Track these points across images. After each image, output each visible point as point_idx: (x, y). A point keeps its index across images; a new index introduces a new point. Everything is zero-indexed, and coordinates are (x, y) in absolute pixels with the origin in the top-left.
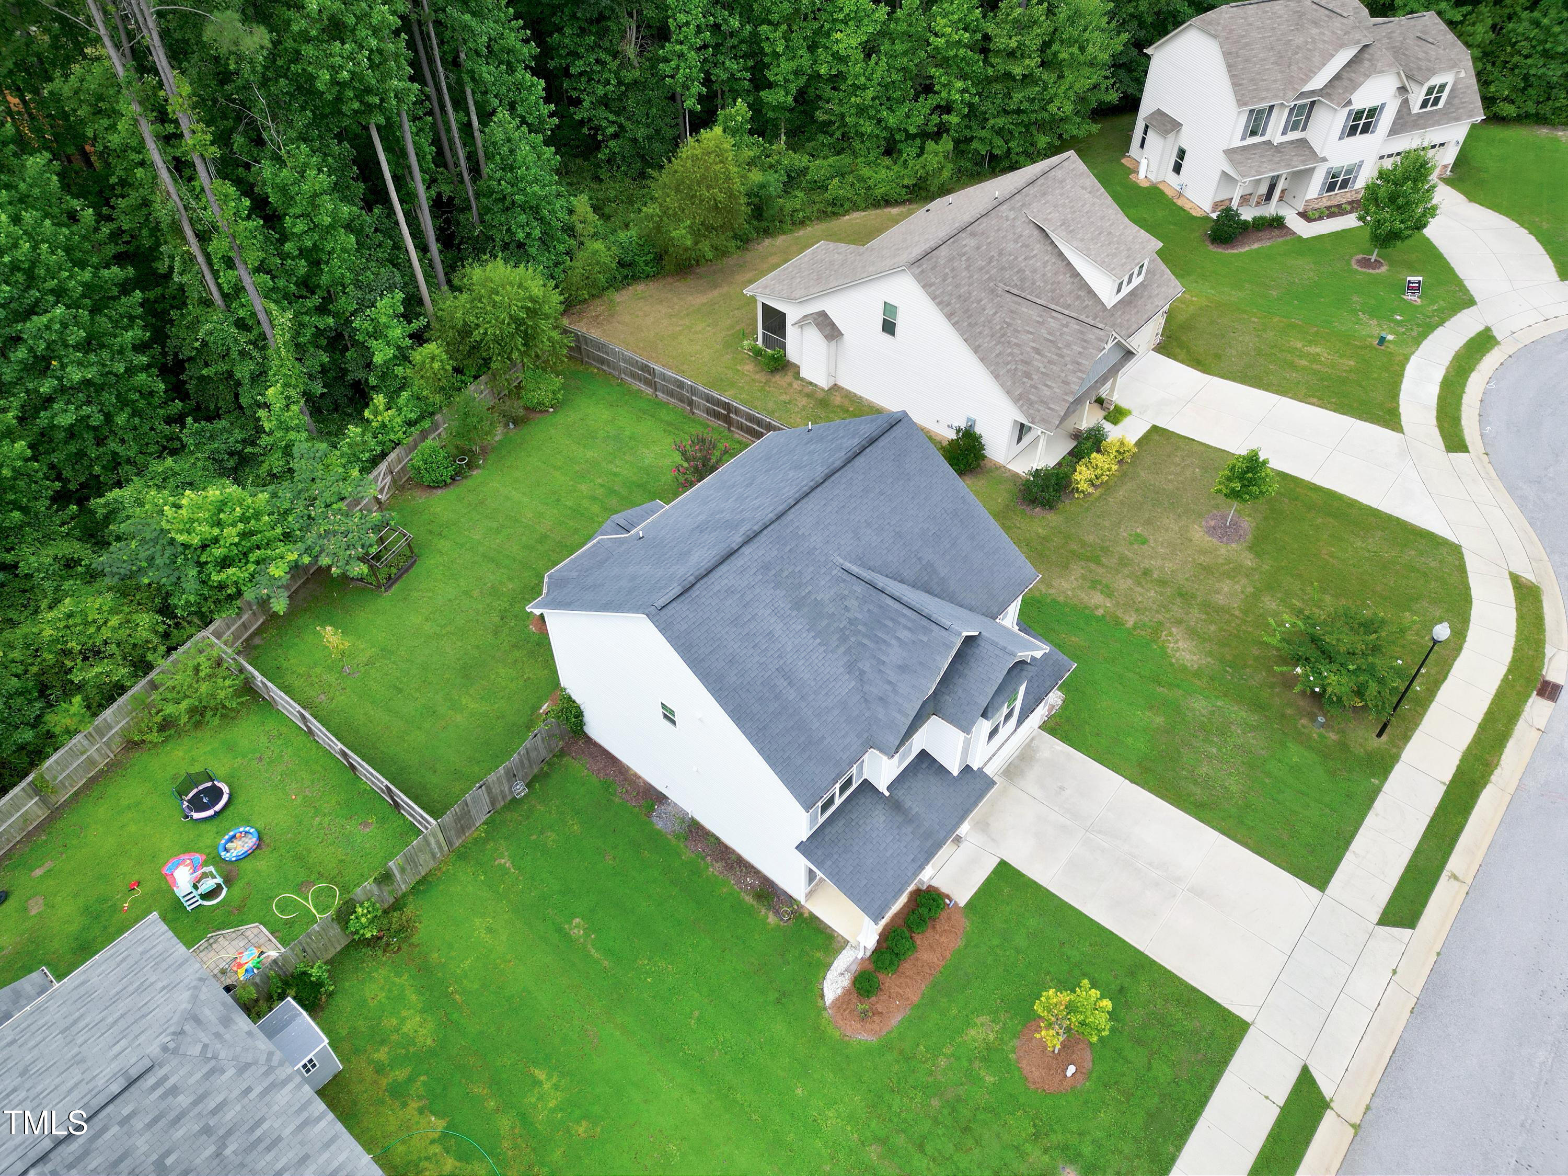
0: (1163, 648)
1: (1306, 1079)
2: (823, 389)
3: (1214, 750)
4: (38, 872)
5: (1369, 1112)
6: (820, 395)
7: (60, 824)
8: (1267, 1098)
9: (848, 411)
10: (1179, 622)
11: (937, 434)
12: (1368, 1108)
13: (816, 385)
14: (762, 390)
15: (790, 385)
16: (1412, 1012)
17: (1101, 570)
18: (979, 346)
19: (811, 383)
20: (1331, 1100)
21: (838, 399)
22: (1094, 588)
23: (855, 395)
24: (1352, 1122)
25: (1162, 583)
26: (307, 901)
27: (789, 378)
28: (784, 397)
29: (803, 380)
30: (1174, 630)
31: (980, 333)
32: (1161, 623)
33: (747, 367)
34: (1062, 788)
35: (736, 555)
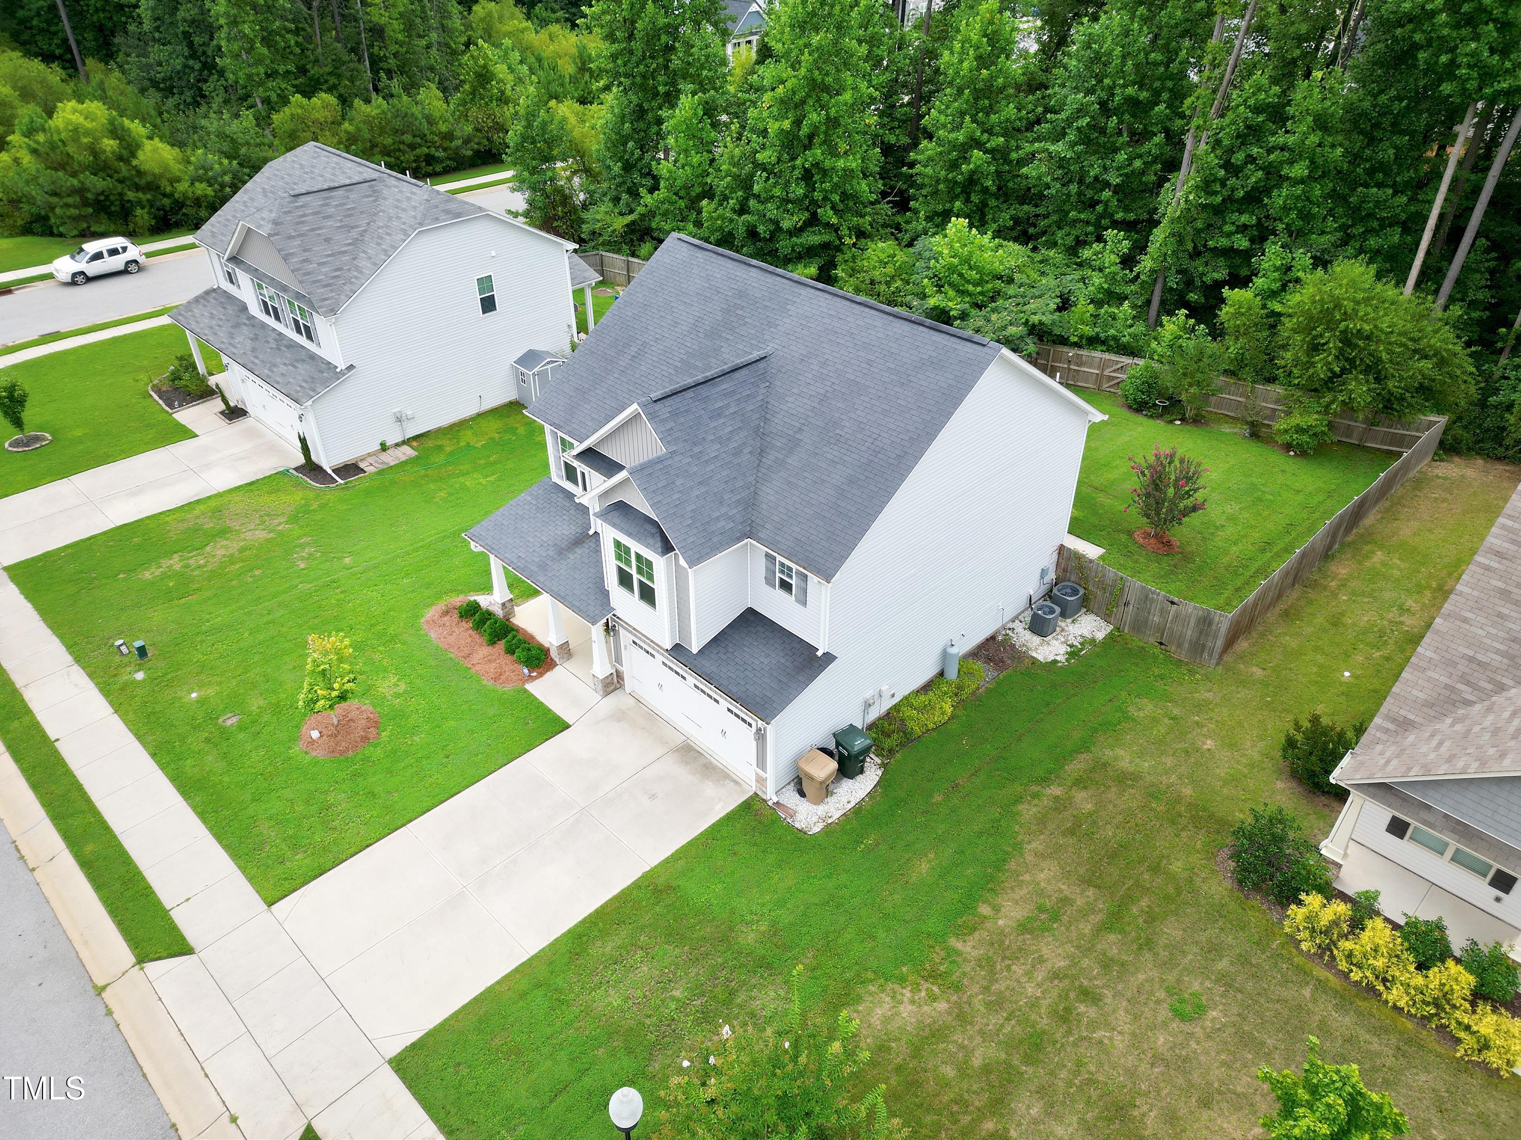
0: (902, 980)
1: (182, 948)
3: (677, 994)
5: (104, 1011)
8: (188, 900)
10: (962, 1017)
12: (109, 1013)
16: (174, 1126)
17: (1087, 929)
18: (1465, 620)
20: (142, 969)
22: (1041, 909)
24: (109, 989)
25: (1064, 1017)
30: (942, 1006)
31: (1500, 615)
32: (958, 988)
34: (653, 796)
35: (746, 267)
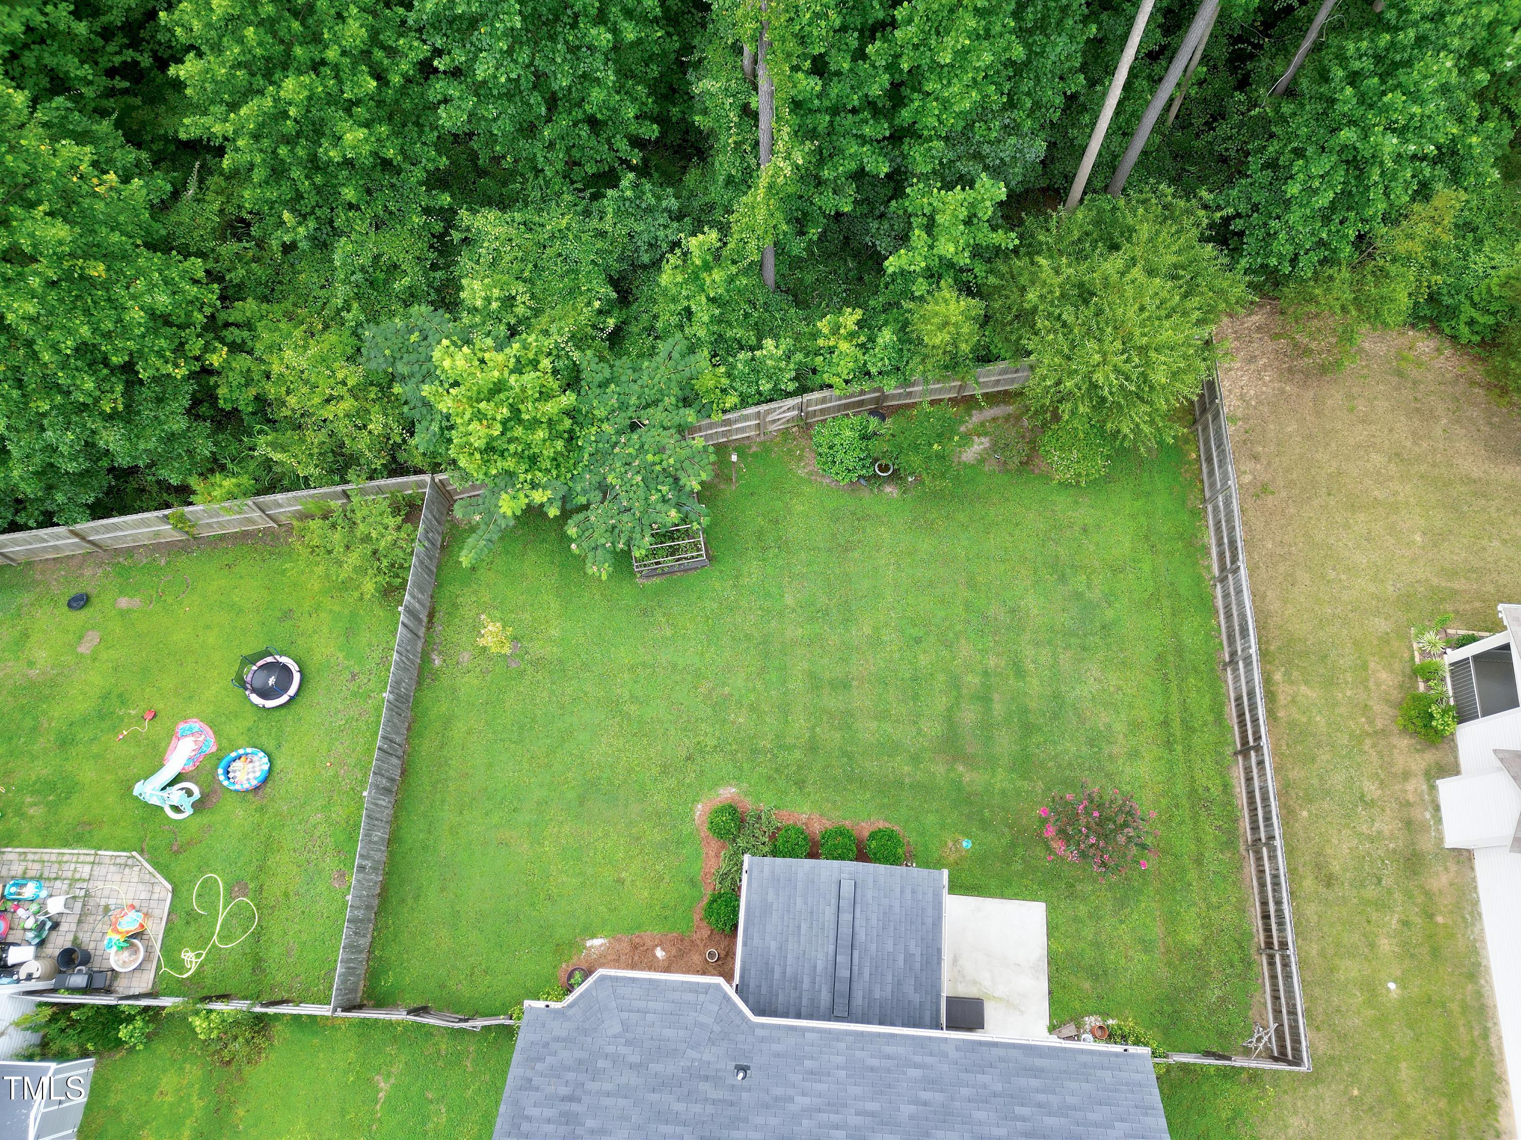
2: (1440, 839)
4: (124, 602)
6: (1426, 844)
7: (182, 562)
9: (1431, 916)
11: (1510, 1114)
13: (1439, 821)
14: (1358, 739)
15: (1406, 775)
19: (1437, 808)
21: (1444, 879)
23: (1476, 903)
26: (225, 908)
27: (1420, 762)
28: (1371, 789)
29: (1433, 788)
33: (1383, 675)
